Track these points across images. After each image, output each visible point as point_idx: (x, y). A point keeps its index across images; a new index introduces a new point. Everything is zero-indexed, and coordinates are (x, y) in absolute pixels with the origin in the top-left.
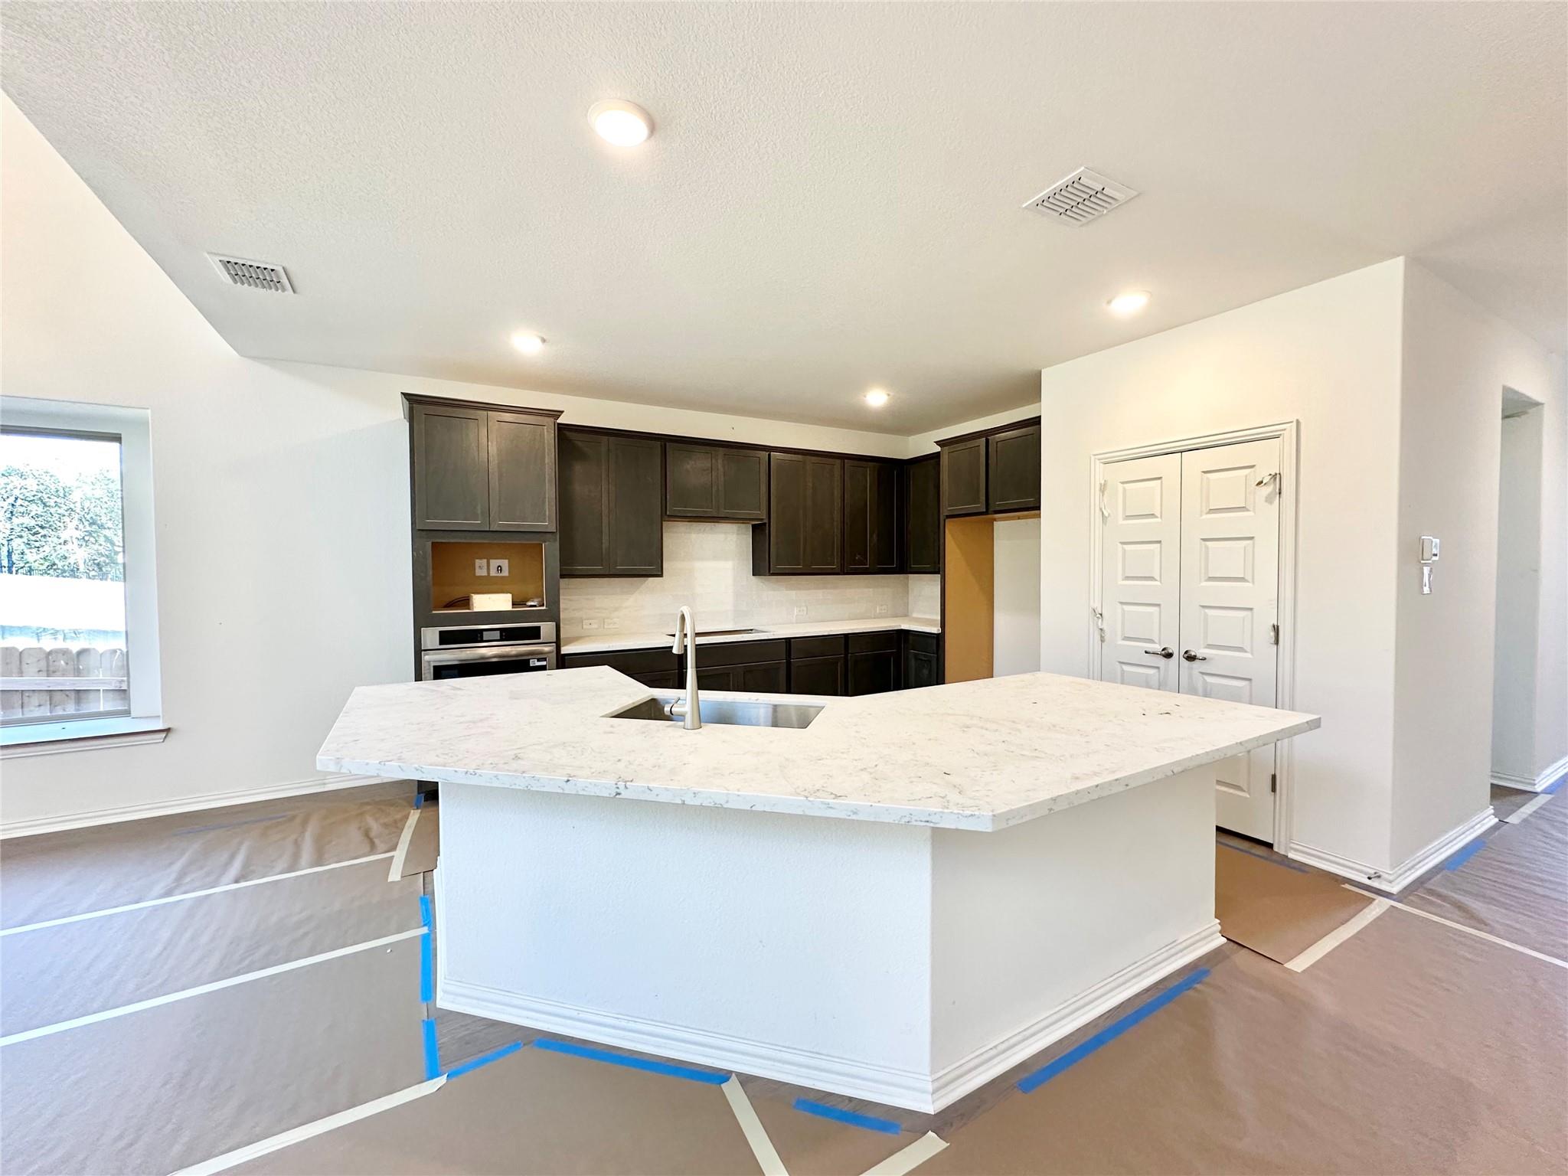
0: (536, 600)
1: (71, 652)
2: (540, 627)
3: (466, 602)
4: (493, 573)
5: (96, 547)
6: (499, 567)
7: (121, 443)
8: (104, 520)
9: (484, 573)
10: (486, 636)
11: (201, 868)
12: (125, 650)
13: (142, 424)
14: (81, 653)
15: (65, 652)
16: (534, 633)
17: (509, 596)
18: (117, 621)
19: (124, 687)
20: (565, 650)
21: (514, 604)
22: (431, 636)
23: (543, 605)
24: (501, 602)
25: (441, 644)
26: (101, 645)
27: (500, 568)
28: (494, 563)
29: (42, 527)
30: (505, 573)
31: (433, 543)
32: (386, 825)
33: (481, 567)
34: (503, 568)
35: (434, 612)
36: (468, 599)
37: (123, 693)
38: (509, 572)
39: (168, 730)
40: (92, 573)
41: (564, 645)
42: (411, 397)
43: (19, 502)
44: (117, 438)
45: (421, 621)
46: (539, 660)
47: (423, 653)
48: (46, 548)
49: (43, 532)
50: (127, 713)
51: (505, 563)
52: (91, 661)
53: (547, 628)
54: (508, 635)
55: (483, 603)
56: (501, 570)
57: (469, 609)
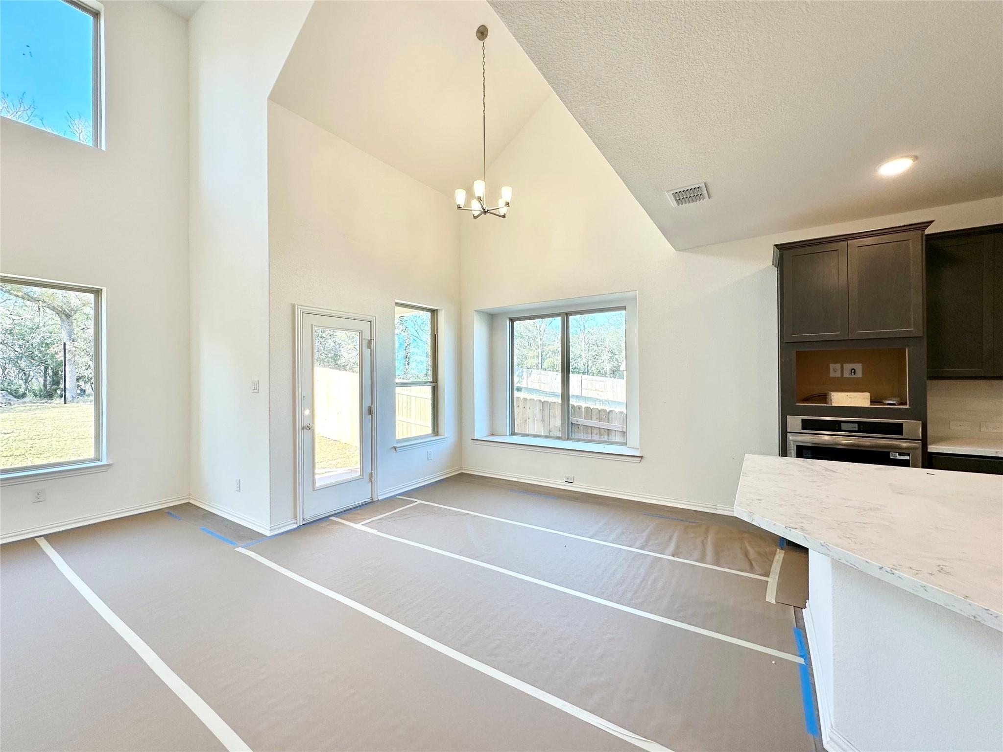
0: (896, 399)
1: (607, 411)
2: (902, 424)
3: (824, 398)
4: (847, 374)
5: (612, 363)
6: (852, 369)
7: (626, 310)
8: (615, 351)
9: (838, 374)
10: (844, 426)
11: (657, 539)
12: (625, 413)
13: (634, 299)
14: (611, 411)
15: (605, 411)
16: (897, 430)
17: (867, 395)
18: (622, 397)
19: (625, 431)
20: (932, 448)
21: (872, 402)
22: (795, 422)
23: (905, 404)
24: (860, 400)
25: (803, 428)
26: (617, 409)
27: (853, 371)
28: (848, 367)
29: (597, 355)
30: (859, 374)
31: (797, 352)
32: (759, 554)
33: (835, 370)
34: (857, 371)
35: (797, 404)
36: (826, 395)
37: (624, 433)
38: (863, 374)
39: (641, 457)
40: (611, 375)
41: (931, 444)
42: (781, 246)
43: (591, 345)
44: (624, 308)
45: (786, 409)
46: (900, 454)
47: (788, 434)
48: (598, 364)
49: (597, 357)
50: (625, 444)
51: (858, 367)
52: (613, 416)
53: (911, 426)
54: (865, 428)
55: (840, 399)
56: (854, 372)
57: (826, 403)
